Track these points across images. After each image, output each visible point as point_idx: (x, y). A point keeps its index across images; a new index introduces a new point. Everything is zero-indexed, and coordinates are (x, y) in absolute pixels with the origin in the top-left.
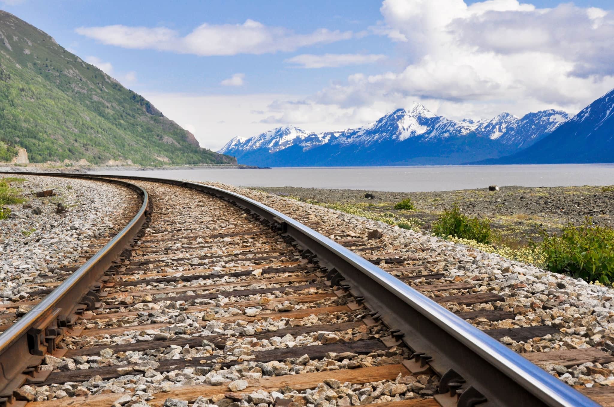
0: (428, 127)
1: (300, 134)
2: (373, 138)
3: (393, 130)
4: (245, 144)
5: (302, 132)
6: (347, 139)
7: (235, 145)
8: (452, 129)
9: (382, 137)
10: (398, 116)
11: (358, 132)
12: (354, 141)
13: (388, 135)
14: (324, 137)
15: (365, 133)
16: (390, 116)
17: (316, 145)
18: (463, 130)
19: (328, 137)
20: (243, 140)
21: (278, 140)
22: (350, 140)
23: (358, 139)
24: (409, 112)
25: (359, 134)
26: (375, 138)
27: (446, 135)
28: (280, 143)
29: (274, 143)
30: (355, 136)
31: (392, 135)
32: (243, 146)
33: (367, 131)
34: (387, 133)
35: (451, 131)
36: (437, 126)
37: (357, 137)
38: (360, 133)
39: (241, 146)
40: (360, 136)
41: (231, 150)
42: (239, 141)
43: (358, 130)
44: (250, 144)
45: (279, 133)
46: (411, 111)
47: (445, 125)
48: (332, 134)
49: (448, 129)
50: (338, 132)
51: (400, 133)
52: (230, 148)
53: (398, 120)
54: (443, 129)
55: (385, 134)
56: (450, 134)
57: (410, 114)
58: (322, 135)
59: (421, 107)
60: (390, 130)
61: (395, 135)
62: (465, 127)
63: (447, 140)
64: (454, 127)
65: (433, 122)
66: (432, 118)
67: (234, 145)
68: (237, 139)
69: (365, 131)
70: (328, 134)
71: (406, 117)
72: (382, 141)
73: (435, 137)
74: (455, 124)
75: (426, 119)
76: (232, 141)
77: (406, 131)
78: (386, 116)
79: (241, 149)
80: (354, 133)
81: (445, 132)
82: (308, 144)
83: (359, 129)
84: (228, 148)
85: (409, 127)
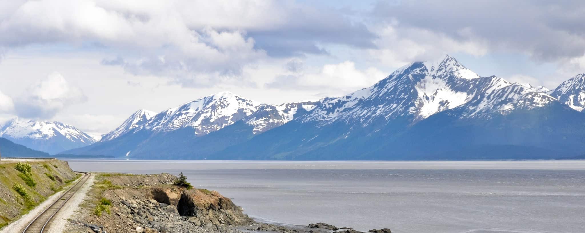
0: (468, 94)
1: (243, 106)
2: (374, 112)
3: (409, 100)
4: (155, 121)
5: (247, 104)
6: (327, 114)
7: (139, 123)
8: (516, 97)
9: (391, 111)
10: (414, 76)
11: (345, 102)
12: (340, 117)
13: (400, 108)
14: (286, 111)
15: (357, 105)
16: (400, 76)
17: (273, 123)
18: (537, 99)
19: (293, 112)
20: (151, 114)
21: (208, 115)
22: (334, 116)
23: (346, 114)
24: (432, 70)
25: (347, 105)
26: (378, 112)
27: (508, 107)
28: (212, 121)
29: (203, 121)
30: (342, 109)
31: (408, 108)
32: (152, 124)
33: (361, 100)
34: (398, 104)
35: (515, 102)
36: (489, 91)
37: (345, 110)
38: (350, 104)
39: (149, 125)
40: (350, 109)
41: (133, 130)
42: (144, 116)
43: (345, 99)
44: (163, 121)
45: (211, 104)
46: (436, 68)
47: (504, 90)
48: (299, 105)
49: (510, 96)
50: (309, 103)
51: (421, 105)
52: (131, 128)
53: (415, 83)
54: (500, 96)
55: (395, 105)
56: (515, 105)
57: (434, 73)
58: (284, 108)
59: (453, 62)
60: (404, 98)
61: (413, 108)
62: (541, 94)
63: (510, 116)
64: (519, 93)
65: (478, 87)
66: (475, 80)
67: (137, 124)
68: (142, 114)
69: (357, 102)
70: (292, 106)
71: (428, 78)
72: (391, 117)
73: (488, 111)
74: (522, 89)
75: (464, 80)
76: (133, 116)
77: (431, 101)
78: (391, 76)
79: (148, 128)
80: (340, 104)
81: (505, 102)
82: (261, 121)
83: (348, 97)
84: (127, 128)
85: (436, 94)
